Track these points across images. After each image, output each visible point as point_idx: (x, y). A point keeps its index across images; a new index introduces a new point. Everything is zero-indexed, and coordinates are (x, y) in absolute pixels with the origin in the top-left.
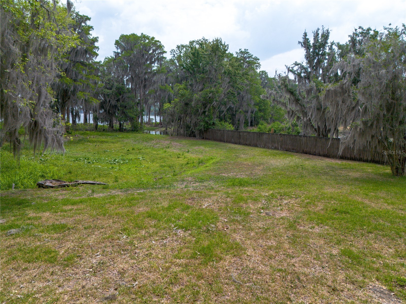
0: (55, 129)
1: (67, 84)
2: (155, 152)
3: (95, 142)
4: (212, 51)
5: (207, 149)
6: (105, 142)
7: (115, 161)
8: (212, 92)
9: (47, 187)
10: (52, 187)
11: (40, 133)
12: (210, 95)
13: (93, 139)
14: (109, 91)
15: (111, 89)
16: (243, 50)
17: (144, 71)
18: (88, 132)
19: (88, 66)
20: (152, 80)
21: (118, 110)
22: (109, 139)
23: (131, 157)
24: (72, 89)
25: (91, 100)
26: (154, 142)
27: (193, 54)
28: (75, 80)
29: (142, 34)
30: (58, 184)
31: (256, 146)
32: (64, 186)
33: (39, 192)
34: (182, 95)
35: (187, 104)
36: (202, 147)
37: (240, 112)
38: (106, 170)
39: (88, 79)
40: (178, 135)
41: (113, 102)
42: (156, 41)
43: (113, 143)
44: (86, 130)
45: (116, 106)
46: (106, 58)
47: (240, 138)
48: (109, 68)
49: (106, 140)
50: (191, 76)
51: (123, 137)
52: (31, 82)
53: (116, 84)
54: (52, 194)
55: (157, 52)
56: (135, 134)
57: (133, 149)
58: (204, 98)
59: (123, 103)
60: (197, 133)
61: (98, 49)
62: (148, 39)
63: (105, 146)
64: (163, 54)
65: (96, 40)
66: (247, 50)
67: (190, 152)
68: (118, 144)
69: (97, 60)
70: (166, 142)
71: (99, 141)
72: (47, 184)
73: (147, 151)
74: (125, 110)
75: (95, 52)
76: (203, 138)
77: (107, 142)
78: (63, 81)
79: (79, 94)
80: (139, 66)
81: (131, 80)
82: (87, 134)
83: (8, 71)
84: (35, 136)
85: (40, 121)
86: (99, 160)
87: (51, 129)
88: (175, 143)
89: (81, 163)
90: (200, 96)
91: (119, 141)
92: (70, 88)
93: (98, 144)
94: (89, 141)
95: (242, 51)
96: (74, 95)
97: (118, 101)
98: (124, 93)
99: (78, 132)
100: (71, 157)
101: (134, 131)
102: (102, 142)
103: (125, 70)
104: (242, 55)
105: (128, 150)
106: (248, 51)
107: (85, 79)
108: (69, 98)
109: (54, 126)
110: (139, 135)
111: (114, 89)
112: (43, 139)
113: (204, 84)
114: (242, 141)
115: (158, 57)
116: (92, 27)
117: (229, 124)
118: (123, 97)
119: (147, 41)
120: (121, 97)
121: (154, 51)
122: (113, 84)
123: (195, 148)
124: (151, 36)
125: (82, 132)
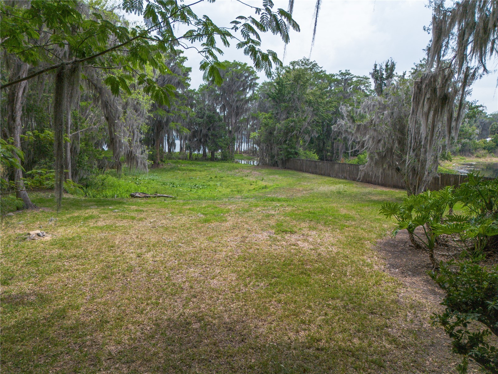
0: (142, 156)
1: (160, 116)
2: (234, 180)
3: (185, 170)
4: (295, 80)
5: (281, 178)
6: (193, 170)
7: (195, 186)
8: (294, 121)
9: (137, 197)
10: (140, 197)
11: (133, 159)
12: (292, 124)
13: (183, 168)
14: (200, 120)
15: (203, 118)
16: (344, 71)
17: (236, 99)
18: (181, 161)
19: (180, 97)
20: (244, 107)
21: (209, 139)
22: (198, 168)
23: (211, 183)
24: (165, 120)
25: (182, 130)
26: (237, 171)
27: (278, 83)
28: (168, 112)
29: (235, 61)
30: (143, 195)
31: (329, 175)
32: (148, 197)
33: (131, 200)
34: (265, 124)
35: (271, 133)
36: (277, 176)
37: (339, 141)
38: (185, 192)
39: (180, 110)
40: (263, 165)
41: (204, 131)
42: (248, 67)
43: (200, 171)
44: (179, 159)
45: (207, 135)
46: (201, 86)
47: (316, 168)
48: (203, 95)
49: (194, 168)
50: (276, 105)
51: (211, 166)
52: (128, 127)
53: (207, 112)
54: (140, 201)
55: (250, 79)
56: (223, 164)
57: (216, 177)
58: (286, 127)
59: (214, 132)
60: (279, 162)
61: (190, 80)
62: (240, 65)
63: (192, 174)
64: (255, 80)
65: (190, 69)
66: (349, 70)
67: (264, 181)
68: (205, 172)
69: (191, 88)
70: (247, 171)
71: (188, 170)
72: (137, 195)
73: (227, 178)
74: (215, 140)
75: (187, 83)
76: (286, 168)
77: (195, 170)
78: (158, 113)
79: (172, 125)
80: (231, 94)
81: (223, 108)
82: (179, 163)
83: (116, 121)
84: (130, 160)
85: (134, 150)
86: (182, 185)
87: (140, 156)
88: (255, 172)
89: (167, 187)
90: (282, 126)
91: (206, 170)
92: (163, 119)
93: (187, 172)
94: (179, 169)
95: (342, 73)
96: (167, 125)
97: (209, 129)
98: (215, 121)
99: (171, 161)
100: (160, 182)
101: (224, 160)
102: (191, 170)
103: (216, 98)
104: (343, 77)
105: (211, 178)
106: (350, 72)
107: (177, 110)
108: (163, 128)
109: (142, 154)
110: (227, 164)
111: (205, 118)
112: (135, 163)
113: (288, 113)
114: (318, 171)
115: (251, 83)
116: (186, 58)
117: (314, 153)
118: (213, 125)
119: (239, 68)
120: (211, 125)
121: (246, 77)
122: (205, 113)
123: (271, 177)
124: (244, 62)
125: (174, 161)
